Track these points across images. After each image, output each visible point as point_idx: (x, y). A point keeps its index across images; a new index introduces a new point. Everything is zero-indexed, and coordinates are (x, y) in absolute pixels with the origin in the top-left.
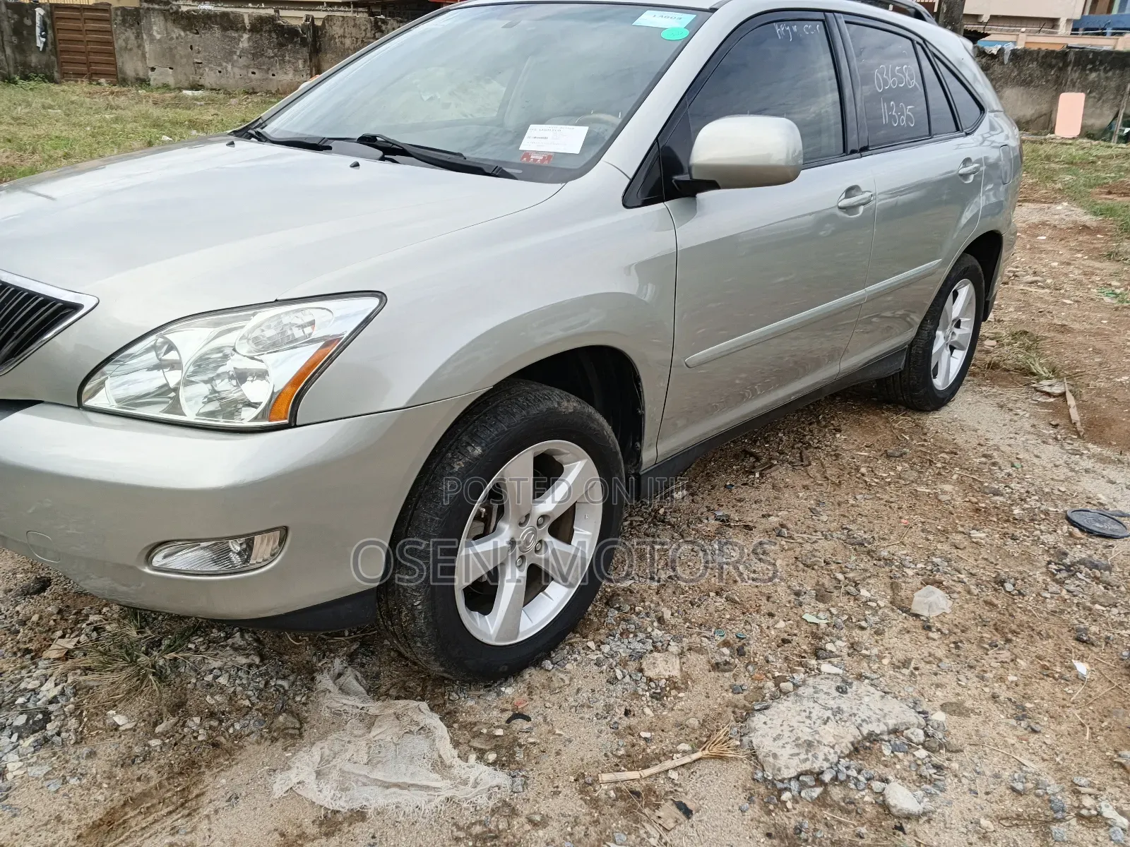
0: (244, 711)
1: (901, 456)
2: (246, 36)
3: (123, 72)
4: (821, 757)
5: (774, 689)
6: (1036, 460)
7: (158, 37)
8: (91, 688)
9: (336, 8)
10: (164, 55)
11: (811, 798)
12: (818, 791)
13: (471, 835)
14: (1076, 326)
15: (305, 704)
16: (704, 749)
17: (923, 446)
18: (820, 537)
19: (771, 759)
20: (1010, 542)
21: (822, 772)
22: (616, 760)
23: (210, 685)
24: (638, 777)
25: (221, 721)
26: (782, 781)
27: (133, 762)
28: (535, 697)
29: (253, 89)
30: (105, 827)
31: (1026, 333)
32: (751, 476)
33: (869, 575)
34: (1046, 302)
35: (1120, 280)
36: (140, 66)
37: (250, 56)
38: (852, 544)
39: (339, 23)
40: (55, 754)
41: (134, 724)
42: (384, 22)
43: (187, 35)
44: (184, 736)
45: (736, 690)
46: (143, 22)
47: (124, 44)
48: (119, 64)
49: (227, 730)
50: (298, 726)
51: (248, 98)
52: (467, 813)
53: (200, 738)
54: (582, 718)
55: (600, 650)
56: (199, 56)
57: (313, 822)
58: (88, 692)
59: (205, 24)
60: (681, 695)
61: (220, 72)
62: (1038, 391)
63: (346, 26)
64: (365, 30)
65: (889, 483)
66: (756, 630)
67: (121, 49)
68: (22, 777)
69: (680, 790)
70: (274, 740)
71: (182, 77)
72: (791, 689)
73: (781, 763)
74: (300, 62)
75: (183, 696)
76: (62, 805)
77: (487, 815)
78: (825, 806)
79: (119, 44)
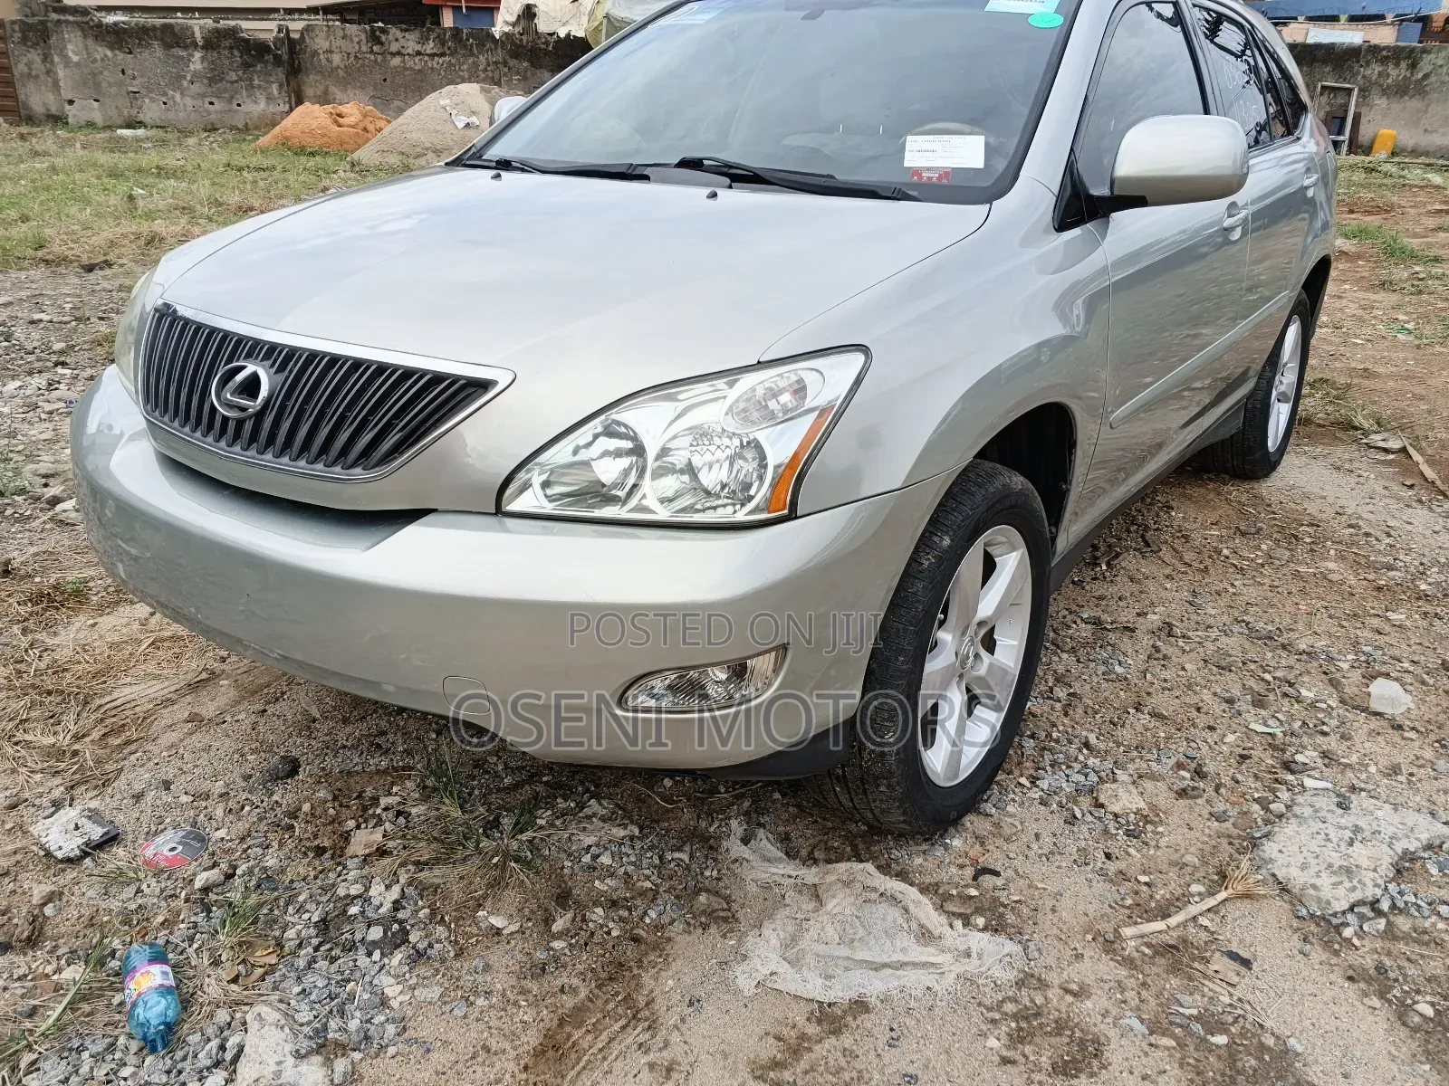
0: (650, 895)
1: (1257, 533)
2: (198, 55)
3: (27, 107)
4: (1370, 884)
5: (1262, 813)
6: (1409, 527)
7: (75, 59)
8: (438, 886)
9: (296, 16)
10: (85, 83)
11: (1377, 931)
12: (1381, 924)
13: (1007, 1014)
14: (1382, 370)
15: (718, 879)
16: (1226, 888)
17: (1275, 519)
18: (1219, 634)
19: (1312, 892)
20: (1437, 622)
21: (1378, 901)
22: (1127, 912)
23: (592, 868)
24: (1165, 927)
25: (630, 910)
26: (1335, 915)
27: (543, 970)
28: (989, 847)
29: (212, 124)
30: (550, 1053)
31: (1326, 381)
32: (1098, 569)
33: (1298, 672)
34: (1331, 343)
35: (1406, 313)
36: (50, 98)
37: (205, 81)
38: (1259, 639)
39: (323, 35)
40: (437, 971)
41: (519, 924)
42: (383, 31)
43: (115, 55)
44: (592, 934)
45: (1220, 818)
46: (53, 40)
47: (26, 70)
48: (22, 97)
49: (642, 919)
50: (725, 906)
51: (209, 136)
52: (987, 990)
53: (615, 933)
54: (1059, 867)
55: (1037, 786)
56: (135, 82)
57: (808, 1019)
58: (436, 891)
59: (140, 40)
60: (1160, 829)
61: (165, 103)
62: (1371, 447)
63: (332, 38)
64: (359, 43)
65: (1263, 565)
66: (1205, 749)
67: (22, 75)
68: (410, 1004)
69: (1220, 937)
70: (705, 927)
71: (113, 113)
72: (1284, 810)
73: (1326, 893)
74: (275, 88)
75: (563, 885)
76: (482, 1032)
77: (1013, 989)
78: (1395, 938)
79: (20, 68)
